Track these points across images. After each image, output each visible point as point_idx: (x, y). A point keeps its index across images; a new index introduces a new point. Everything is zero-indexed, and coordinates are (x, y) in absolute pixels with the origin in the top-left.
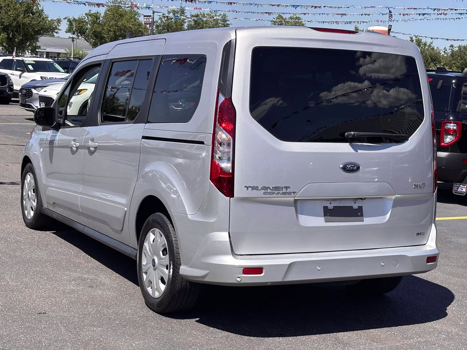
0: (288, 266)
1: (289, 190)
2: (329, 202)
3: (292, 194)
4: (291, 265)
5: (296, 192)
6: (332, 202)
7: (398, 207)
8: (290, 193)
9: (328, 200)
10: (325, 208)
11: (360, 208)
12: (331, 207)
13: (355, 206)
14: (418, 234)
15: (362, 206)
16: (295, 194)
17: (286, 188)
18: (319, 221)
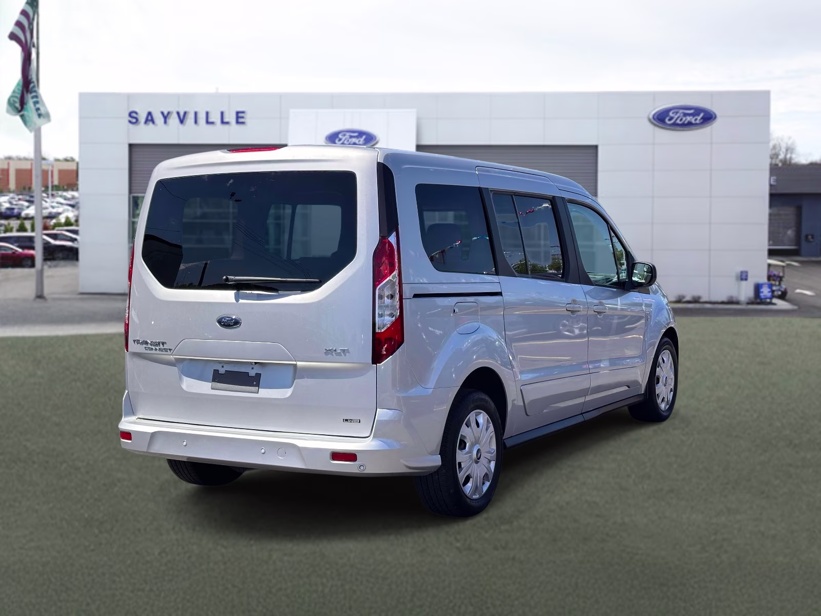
0: (150, 435)
1: (166, 346)
2: (221, 365)
3: (168, 351)
4: (153, 435)
5: (172, 350)
6: (225, 366)
7: (306, 378)
8: (166, 350)
9: (220, 362)
10: (216, 372)
11: (258, 376)
12: (222, 371)
13: (252, 373)
14: (347, 420)
15: (261, 374)
16: (172, 351)
17: (163, 343)
18: (205, 387)
